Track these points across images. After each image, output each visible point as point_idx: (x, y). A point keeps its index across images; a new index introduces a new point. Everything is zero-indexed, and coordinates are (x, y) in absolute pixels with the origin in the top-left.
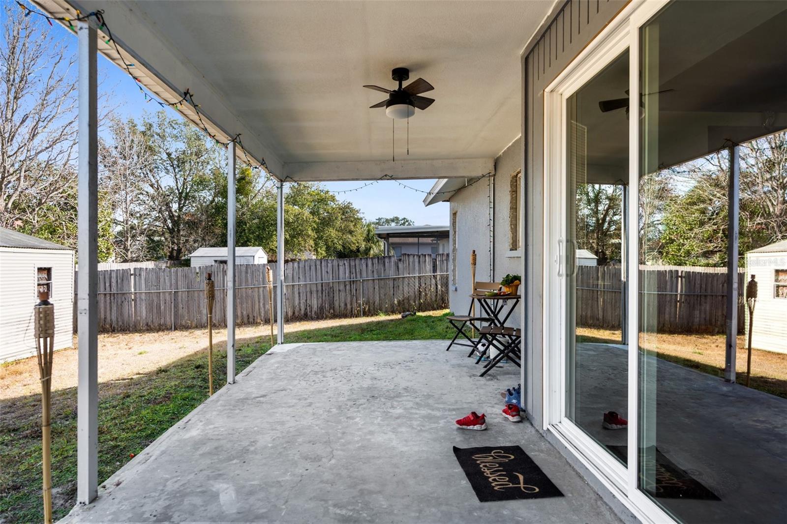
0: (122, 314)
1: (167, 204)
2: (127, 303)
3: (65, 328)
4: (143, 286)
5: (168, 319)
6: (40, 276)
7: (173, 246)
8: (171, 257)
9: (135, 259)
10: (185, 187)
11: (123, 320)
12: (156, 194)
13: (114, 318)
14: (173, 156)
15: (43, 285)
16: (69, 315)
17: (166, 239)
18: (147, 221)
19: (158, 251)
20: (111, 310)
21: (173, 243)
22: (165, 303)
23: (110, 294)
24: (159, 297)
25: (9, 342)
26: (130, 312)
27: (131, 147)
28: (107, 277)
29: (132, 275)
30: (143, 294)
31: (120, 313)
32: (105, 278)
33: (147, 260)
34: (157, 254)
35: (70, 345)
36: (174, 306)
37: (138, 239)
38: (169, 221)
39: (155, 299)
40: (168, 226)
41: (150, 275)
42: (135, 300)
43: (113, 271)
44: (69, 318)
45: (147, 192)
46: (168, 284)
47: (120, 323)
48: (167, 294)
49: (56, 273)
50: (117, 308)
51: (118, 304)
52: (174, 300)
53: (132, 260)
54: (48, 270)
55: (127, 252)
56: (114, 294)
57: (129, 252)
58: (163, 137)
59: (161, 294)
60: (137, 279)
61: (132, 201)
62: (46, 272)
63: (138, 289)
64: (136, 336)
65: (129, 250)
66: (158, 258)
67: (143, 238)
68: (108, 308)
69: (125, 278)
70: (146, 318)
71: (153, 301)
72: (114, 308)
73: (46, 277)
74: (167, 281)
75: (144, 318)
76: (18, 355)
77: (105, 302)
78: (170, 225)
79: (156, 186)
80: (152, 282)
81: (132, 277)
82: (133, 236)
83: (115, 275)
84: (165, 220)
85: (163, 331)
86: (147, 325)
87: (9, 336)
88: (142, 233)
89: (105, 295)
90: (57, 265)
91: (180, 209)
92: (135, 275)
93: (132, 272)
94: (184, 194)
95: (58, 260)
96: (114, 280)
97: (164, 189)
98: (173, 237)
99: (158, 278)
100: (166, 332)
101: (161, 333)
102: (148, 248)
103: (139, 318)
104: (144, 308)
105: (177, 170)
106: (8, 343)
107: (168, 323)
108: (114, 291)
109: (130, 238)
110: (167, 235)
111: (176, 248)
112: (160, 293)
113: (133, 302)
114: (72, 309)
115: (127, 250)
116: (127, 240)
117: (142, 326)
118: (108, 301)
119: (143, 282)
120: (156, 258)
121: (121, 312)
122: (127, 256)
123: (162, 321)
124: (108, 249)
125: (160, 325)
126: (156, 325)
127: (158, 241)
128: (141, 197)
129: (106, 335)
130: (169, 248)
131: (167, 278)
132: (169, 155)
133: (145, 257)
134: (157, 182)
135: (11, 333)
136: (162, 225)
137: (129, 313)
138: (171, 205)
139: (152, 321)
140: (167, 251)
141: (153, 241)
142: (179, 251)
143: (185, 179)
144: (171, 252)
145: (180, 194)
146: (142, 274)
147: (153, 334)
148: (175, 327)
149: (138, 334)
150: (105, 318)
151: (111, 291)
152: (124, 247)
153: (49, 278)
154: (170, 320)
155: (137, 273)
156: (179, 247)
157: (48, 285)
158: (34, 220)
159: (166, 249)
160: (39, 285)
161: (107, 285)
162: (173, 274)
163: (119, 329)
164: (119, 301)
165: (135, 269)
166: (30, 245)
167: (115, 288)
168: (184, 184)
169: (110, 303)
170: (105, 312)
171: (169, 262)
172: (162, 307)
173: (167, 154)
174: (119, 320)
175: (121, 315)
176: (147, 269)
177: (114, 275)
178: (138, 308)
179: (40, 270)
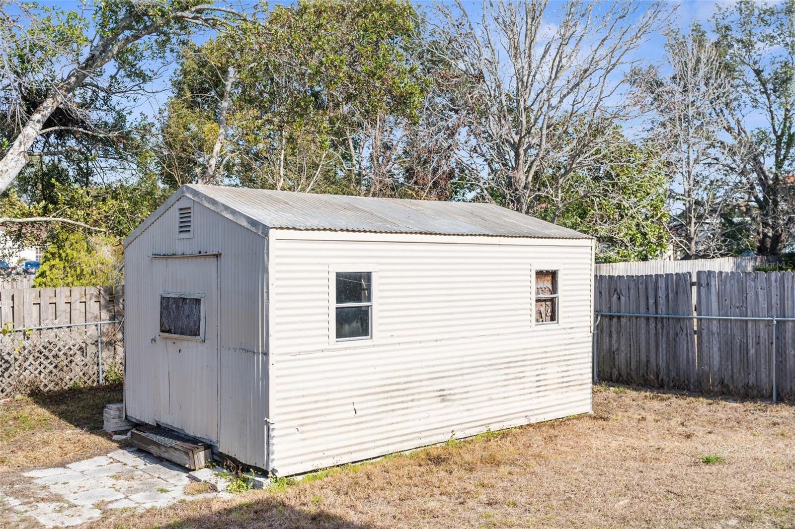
0: (675, 356)
1: (755, 159)
2: (684, 336)
3: (580, 377)
4: (715, 305)
5: (763, 376)
6: (541, 285)
7: (766, 231)
8: (761, 250)
9: (702, 253)
10: (788, 124)
11: (678, 369)
12: (736, 142)
13: (662, 364)
14: (766, 75)
15: (545, 300)
16: (586, 355)
17: (753, 219)
18: (721, 192)
19: (740, 239)
20: (657, 348)
21: (766, 224)
22: (758, 343)
23: (656, 318)
24: (744, 330)
25: (494, 397)
26: (690, 354)
27: (696, 69)
28: (651, 286)
29: (693, 284)
30: (715, 322)
31: (673, 354)
32: (647, 288)
33: (722, 255)
34: (738, 244)
35: (588, 408)
36: (777, 351)
37: (707, 221)
38: (758, 188)
39: (737, 332)
40: (756, 197)
41: (728, 285)
42: (699, 333)
43: (661, 276)
44: (586, 360)
45: (722, 143)
46: (764, 304)
47: (673, 374)
48: (762, 326)
49: (565, 280)
50: (668, 345)
51: (668, 338)
52: (777, 338)
53: (697, 256)
54: (553, 275)
55: (690, 243)
56: (662, 318)
57: (693, 243)
58: (748, 45)
59: (750, 325)
60: (703, 294)
61: (696, 161)
62: (550, 278)
63: (704, 311)
64: (702, 405)
65: (692, 239)
66: (739, 252)
67: (715, 221)
68: (653, 344)
69: (681, 289)
70: (720, 369)
71: (733, 336)
72: (663, 345)
73: (550, 287)
74: (760, 299)
75: (716, 369)
76: (507, 420)
77: (648, 332)
78: (760, 196)
79: (737, 131)
80: (731, 300)
81: (694, 288)
82: (700, 217)
83: (664, 285)
84: (752, 188)
85: (754, 399)
86: (722, 382)
87: (494, 388)
88: (713, 211)
89: (648, 319)
90: (567, 266)
91: (779, 164)
92: (699, 284)
93: (694, 279)
94: (785, 140)
95: (566, 258)
96: (661, 293)
97: (749, 134)
98: (767, 215)
99: (743, 291)
100: (760, 404)
101: (750, 405)
102: (723, 235)
103: (706, 368)
104: (716, 349)
105: (773, 98)
106: (491, 399)
107: (765, 386)
108: (662, 312)
109: (694, 220)
110: (755, 212)
111: (770, 234)
112: (746, 321)
113: (696, 336)
114: (591, 344)
115: (690, 239)
116: (690, 222)
117: (713, 385)
118: (653, 332)
119: (714, 298)
120: (736, 252)
121: (675, 352)
122: (689, 249)
123: (752, 379)
124: (660, 238)
125: (747, 386)
126: (740, 385)
127: (740, 223)
128: (711, 151)
129: (648, 394)
130: (758, 234)
131: (761, 292)
132: (758, 73)
133: (719, 249)
134: (738, 122)
135: (496, 382)
136: (747, 197)
137: (688, 356)
138: (762, 160)
139: (732, 377)
140: (753, 239)
141: (731, 223)
142: (776, 239)
143: (787, 110)
144: (762, 242)
145: (779, 138)
146: (713, 283)
147: (735, 405)
148: (778, 394)
149: (705, 401)
150: (648, 361)
151: (657, 313)
152: (686, 235)
153: (554, 290)
154: (768, 377)
155: (704, 282)
156: (777, 231)
157: (552, 300)
158: (557, 196)
159: (753, 235)
160: (538, 301)
161: (651, 301)
162: (774, 284)
163: (672, 384)
164: (671, 332)
165: (699, 273)
166: (525, 232)
167: (664, 309)
168: (785, 119)
169: (656, 334)
170: (648, 350)
171: (759, 258)
172: (752, 351)
173: (755, 71)
174: (671, 367)
175: (674, 358)
176: (721, 273)
177: (662, 284)
178: (704, 348)
179: (540, 274)
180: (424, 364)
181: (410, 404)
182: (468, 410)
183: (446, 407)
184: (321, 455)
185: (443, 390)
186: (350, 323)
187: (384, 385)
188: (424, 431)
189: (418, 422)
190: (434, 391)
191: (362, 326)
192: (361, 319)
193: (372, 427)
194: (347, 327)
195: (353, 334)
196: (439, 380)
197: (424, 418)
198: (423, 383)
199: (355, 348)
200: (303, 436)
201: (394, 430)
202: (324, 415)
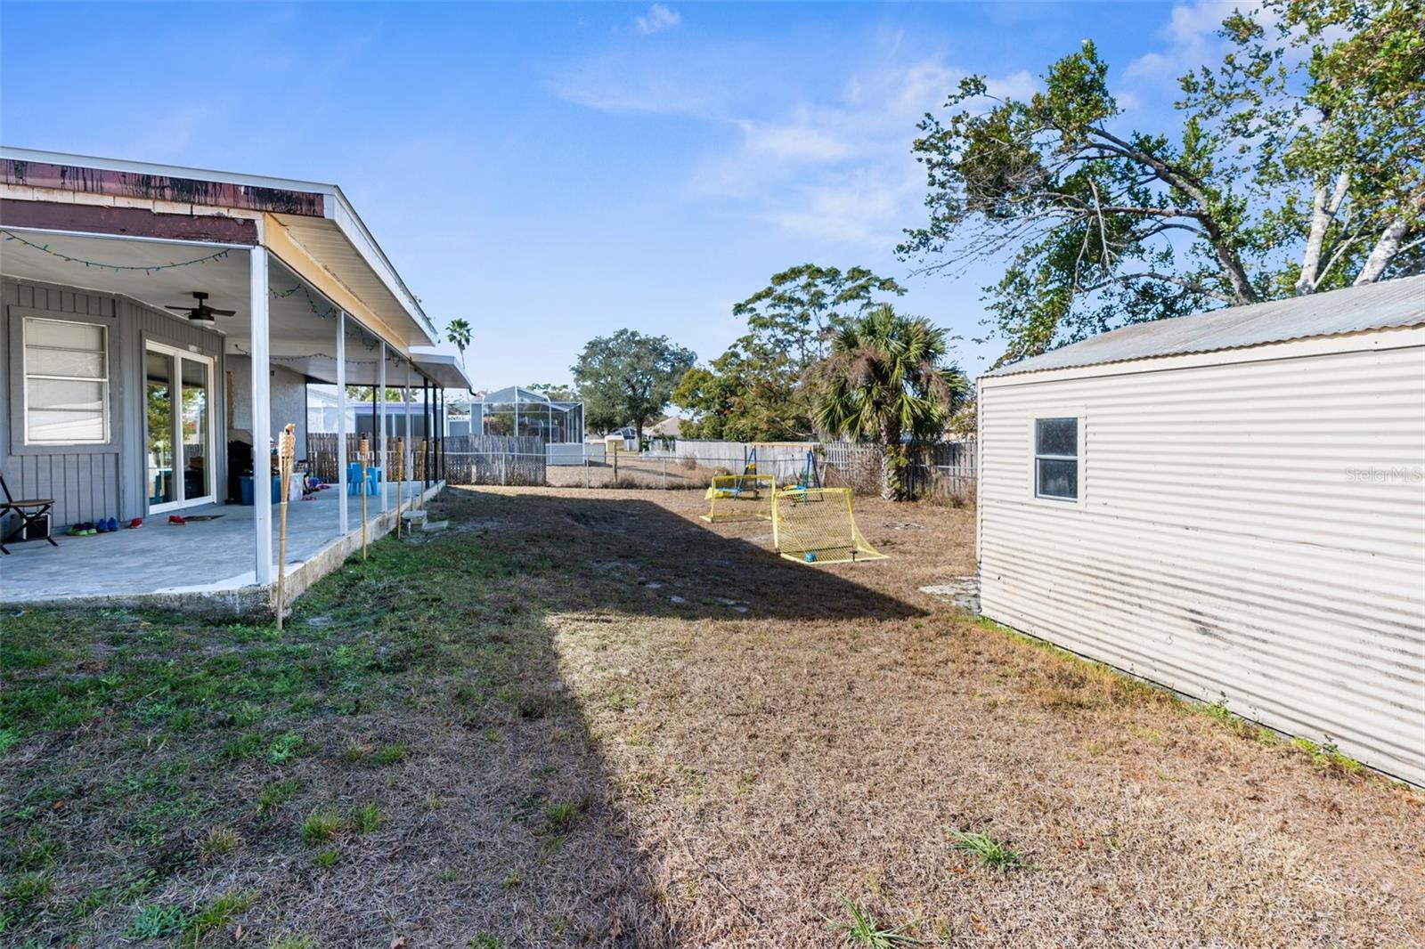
180: (1155, 557)
181: (1136, 609)
182: (1264, 675)
183: (1209, 644)
184: (1019, 615)
185: (1199, 613)
186: (1056, 479)
187: (1089, 566)
188: (1159, 661)
189: (1148, 642)
190: (1179, 607)
191: (1070, 485)
192: (1068, 475)
193: (1076, 614)
194: (1051, 484)
195: (1059, 492)
196: (1191, 594)
197: (1160, 641)
198: (1155, 586)
199: (1057, 509)
200: (1006, 587)
201: (1107, 634)
202: (1024, 574)
